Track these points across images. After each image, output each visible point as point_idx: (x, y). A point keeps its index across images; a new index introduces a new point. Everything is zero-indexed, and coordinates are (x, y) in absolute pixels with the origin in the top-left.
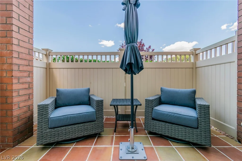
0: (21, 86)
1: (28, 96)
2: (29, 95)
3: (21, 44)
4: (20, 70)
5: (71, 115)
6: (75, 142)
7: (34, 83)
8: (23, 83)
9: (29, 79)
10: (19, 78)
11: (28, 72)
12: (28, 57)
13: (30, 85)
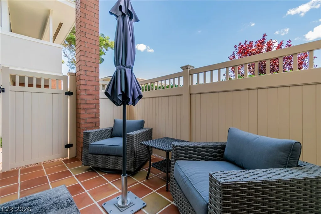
0: (88, 116)
1: (95, 124)
2: (96, 122)
3: (88, 83)
4: (87, 103)
5: (104, 146)
6: (106, 173)
7: (100, 113)
8: (89, 114)
9: (95, 110)
10: (85, 110)
11: (95, 105)
12: (94, 93)
13: (97, 115)
